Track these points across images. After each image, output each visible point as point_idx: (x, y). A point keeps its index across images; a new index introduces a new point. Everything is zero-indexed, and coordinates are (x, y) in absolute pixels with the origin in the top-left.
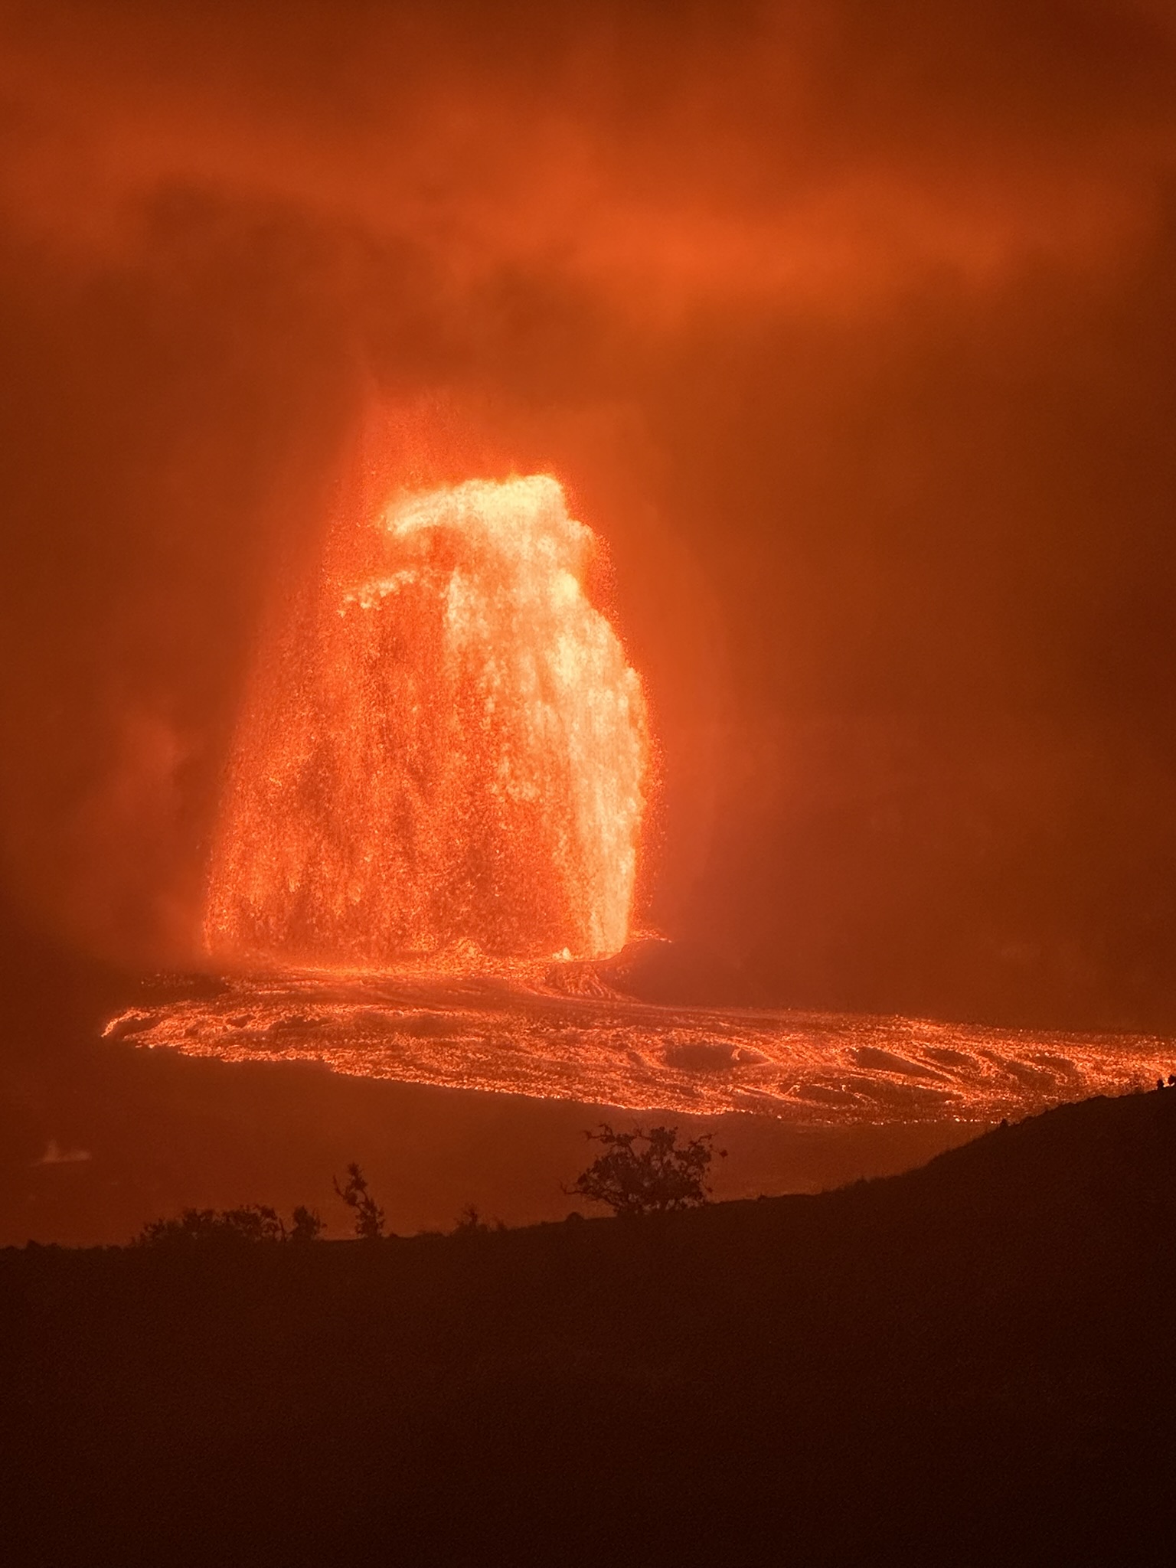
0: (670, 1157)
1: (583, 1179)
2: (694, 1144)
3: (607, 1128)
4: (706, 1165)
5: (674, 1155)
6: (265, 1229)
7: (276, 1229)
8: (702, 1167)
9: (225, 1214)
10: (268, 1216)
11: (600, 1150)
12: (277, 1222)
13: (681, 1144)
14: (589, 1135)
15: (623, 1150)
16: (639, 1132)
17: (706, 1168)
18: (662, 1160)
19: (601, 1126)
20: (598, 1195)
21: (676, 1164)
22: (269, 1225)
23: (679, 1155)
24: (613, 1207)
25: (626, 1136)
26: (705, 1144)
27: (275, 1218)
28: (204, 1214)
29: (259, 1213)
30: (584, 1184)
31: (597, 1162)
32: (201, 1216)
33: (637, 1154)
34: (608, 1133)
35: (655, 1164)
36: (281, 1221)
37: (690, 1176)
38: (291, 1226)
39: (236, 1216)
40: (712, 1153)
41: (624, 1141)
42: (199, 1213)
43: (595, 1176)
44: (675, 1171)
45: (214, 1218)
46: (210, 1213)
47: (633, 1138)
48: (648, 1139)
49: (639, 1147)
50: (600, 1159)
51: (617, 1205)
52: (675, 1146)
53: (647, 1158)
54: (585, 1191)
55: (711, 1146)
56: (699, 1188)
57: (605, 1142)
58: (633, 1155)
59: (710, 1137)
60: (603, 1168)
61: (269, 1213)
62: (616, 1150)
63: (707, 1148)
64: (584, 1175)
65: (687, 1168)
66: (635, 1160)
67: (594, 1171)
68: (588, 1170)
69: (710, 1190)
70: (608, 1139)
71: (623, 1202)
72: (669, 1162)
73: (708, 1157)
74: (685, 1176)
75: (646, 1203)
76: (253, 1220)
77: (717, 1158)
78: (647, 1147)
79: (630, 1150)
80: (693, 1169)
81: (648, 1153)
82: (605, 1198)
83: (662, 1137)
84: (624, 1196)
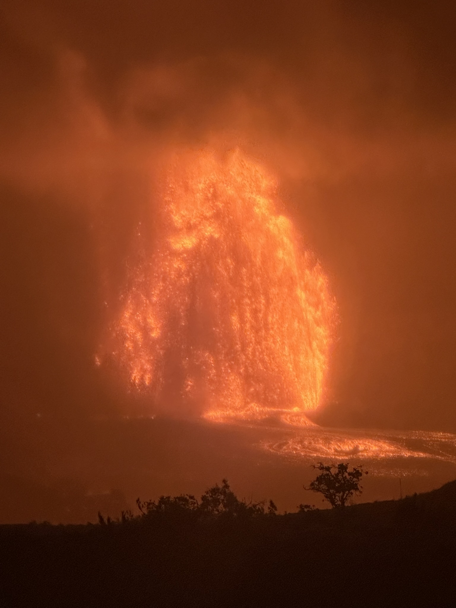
0: (346, 474)
1: (312, 484)
2: (355, 469)
3: (321, 463)
4: (360, 478)
5: (347, 474)
6: (191, 503)
7: (195, 503)
8: (358, 479)
9: (174, 498)
10: (191, 499)
11: (319, 473)
12: (195, 501)
13: (350, 470)
14: (314, 467)
15: (328, 472)
16: (333, 466)
17: (360, 479)
18: (343, 476)
19: (318, 463)
20: (318, 490)
21: (348, 477)
22: (192, 502)
23: (350, 474)
24: (324, 495)
25: (329, 467)
26: (359, 469)
27: (194, 499)
28: (167, 498)
29: (188, 498)
30: (313, 487)
31: (318, 478)
32: (165, 499)
33: (333, 474)
34: (322, 466)
35: (340, 477)
36: (196, 500)
37: (354, 482)
38: (200, 502)
39: (180, 499)
40: (362, 473)
41: (328, 469)
42: (165, 498)
43: (317, 483)
44: (348, 480)
45: (171, 499)
46: (169, 498)
47: (331, 468)
48: (337, 468)
49: (334, 471)
50: (319, 477)
51: (326, 494)
52: (348, 470)
53: (337, 475)
54: (313, 489)
55: (362, 470)
56: (357, 487)
57: (320, 469)
58: (331, 473)
59: (361, 466)
60: (320, 479)
61: (192, 497)
62: (325, 472)
63: (360, 471)
64: (313, 483)
65: (352, 479)
66: (333, 477)
67: (316, 481)
68: (314, 481)
69: (361, 487)
70: (322, 468)
71: (328, 492)
72: (346, 476)
73: (361, 475)
74: (352, 482)
75: (336, 493)
76: (186, 500)
77: (364, 475)
78: (337, 471)
79: (330, 472)
80: (355, 479)
81: (337, 473)
82: (321, 491)
83: (343, 467)
84: (328, 490)
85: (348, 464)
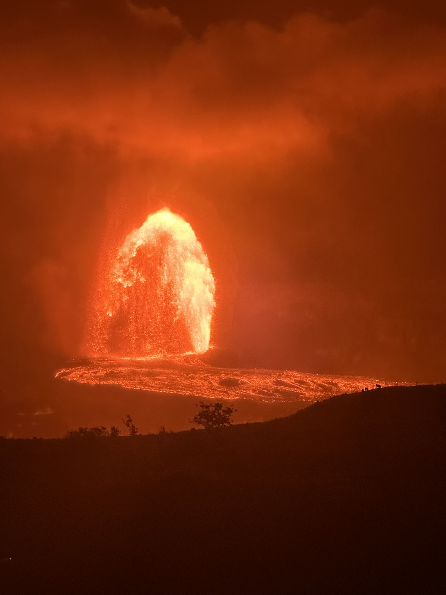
0: (221, 411)
1: (195, 418)
2: (227, 408)
4: (231, 414)
7: (106, 433)
8: (229, 415)
9: (90, 429)
11: (200, 409)
12: (106, 431)
14: (197, 405)
15: (207, 409)
16: (211, 405)
18: (218, 412)
19: (200, 403)
20: (200, 423)
21: (222, 414)
22: (104, 432)
23: (224, 411)
24: (204, 426)
25: (208, 405)
26: (231, 408)
29: (101, 429)
30: (196, 420)
31: (199, 413)
32: (84, 430)
33: (211, 411)
34: (203, 405)
35: (216, 414)
37: (226, 417)
38: (110, 432)
39: (95, 429)
40: (233, 410)
41: (207, 407)
43: (199, 417)
45: (88, 430)
46: (86, 429)
48: (214, 406)
49: (212, 409)
52: (223, 408)
53: (214, 412)
54: (195, 422)
55: (233, 408)
56: (229, 421)
59: (232, 406)
61: (104, 428)
62: (205, 410)
65: (226, 415)
66: (211, 413)
67: (198, 416)
68: (197, 416)
69: (232, 421)
70: (203, 406)
71: (207, 425)
72: (220, 413)
73: (232, 412)
74: (225, 417)
75: (214, 425)
76: (100, 431)
77: (234, 411)
78: (214, 409)
79: (209, 409)
80: (227, 415)
81: (214, 410)
82: (202, 424)
83: (218, 406)
84: (207, 423)
85: (222, 403)
